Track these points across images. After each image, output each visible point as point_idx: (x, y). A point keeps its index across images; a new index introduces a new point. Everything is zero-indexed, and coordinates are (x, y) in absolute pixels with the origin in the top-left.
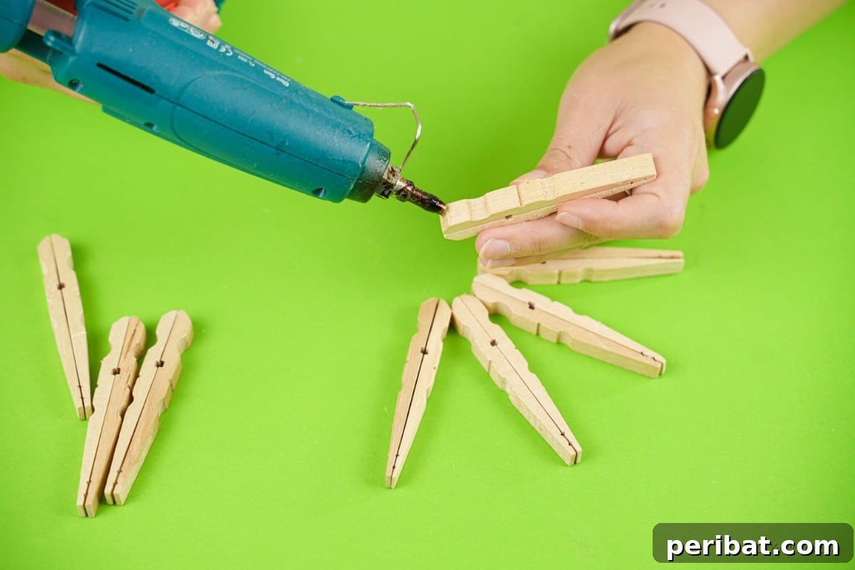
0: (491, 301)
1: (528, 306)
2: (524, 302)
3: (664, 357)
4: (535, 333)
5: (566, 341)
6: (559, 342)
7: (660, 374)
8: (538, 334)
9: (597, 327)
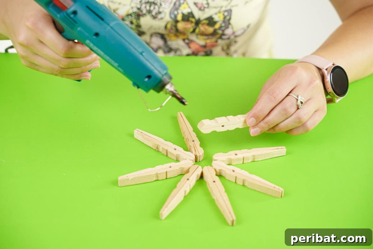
0: (218, 169)
1: (232, 171)
2: (231, 170)
3: (283, 188)
4: (234, 182)
5: (246, 184)
6: (243, 185)
7: (281, 197)
8: (236, 182)
9: (257, 178)
